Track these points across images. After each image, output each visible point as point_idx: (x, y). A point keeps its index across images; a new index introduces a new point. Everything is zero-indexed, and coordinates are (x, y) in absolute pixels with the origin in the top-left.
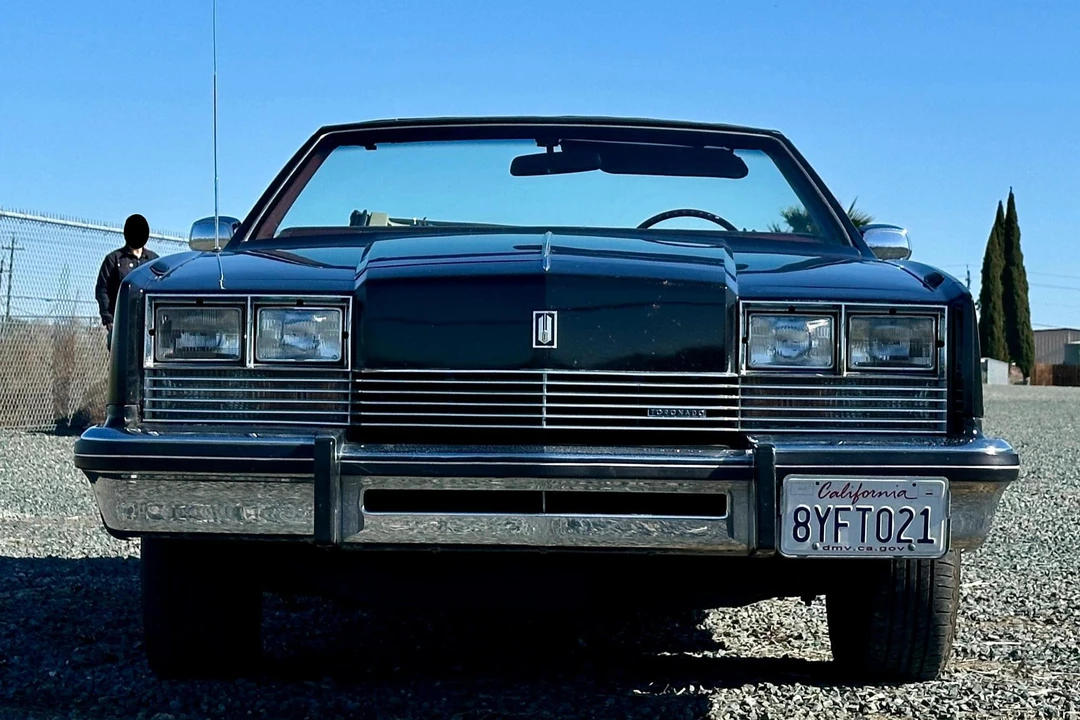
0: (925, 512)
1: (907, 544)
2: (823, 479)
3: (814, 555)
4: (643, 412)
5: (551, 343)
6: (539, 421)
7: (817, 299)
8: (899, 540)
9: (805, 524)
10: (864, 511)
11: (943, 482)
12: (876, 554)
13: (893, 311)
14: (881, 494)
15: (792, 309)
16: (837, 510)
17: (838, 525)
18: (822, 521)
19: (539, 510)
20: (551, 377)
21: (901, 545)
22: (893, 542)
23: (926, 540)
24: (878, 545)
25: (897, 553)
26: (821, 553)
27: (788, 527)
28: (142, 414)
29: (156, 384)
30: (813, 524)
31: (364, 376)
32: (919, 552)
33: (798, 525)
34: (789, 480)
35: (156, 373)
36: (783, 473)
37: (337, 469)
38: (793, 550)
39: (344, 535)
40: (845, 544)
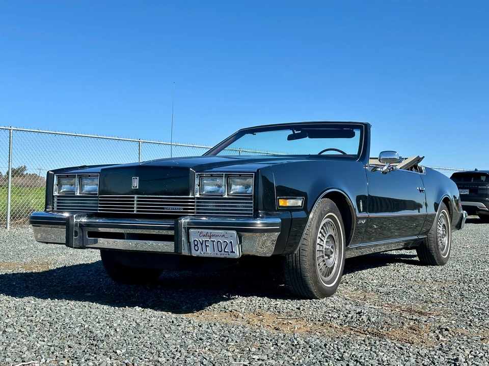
0: (231, 242)
1: (227, 253)
2: (200, 231)
3: (201, 255)
4: (163, 208)
5: (136, 187)
6: (133, 211)
7: (217, 172)
8: (225, 252)
9: (197, 245)
10: (213, 241)
11: (235, 232)
12: (219, 256)
13: (240, 175)
14: (217, 236)
15: (212, 175)
16: (205, 241)
17: (206, 246)
18: (202, 244)
19: (124, 239)
20: (138, 198)
21: (226, 253)
22: (223, 252)
23: (232, 252)
24: (219, 253)
25: (225, 256)
26: (203, 255)
27: (193, 246)
28: (53, 208)
29: (58, 200)
30: (199, 245)
31: (100, 197)
32: (232, 256)
33: (195, 245)
34: (191, 231)
35: (58, 196)
36: (189, 228)
37: (76, 225)
38: (195, 254)
39: (84, 245)
40: (210, 252)
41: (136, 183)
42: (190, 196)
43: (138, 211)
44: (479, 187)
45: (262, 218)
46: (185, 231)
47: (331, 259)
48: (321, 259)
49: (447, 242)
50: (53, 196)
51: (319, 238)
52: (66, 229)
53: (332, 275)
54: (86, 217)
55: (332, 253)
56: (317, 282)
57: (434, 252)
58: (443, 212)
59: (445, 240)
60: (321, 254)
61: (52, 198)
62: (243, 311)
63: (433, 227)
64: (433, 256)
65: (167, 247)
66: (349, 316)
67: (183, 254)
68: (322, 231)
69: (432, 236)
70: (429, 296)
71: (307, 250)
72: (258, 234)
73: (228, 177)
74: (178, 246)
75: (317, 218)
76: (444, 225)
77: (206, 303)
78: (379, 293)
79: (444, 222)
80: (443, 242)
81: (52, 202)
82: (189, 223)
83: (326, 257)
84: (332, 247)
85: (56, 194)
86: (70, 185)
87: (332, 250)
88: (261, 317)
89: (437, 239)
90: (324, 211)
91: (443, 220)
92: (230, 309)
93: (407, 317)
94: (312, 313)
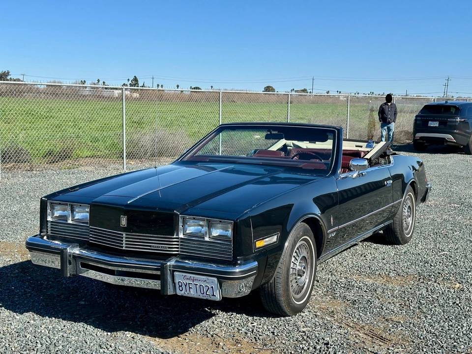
0: (212, 287)
2: (184, 274)
3: (185, 295)
4: (150, 246)
5: (125, 225)
6: (122, 247)
7: (200, 216)
8: (207, 294)
10: (196, 285)
11: (216, 279)
12: (201, 297)
13: (220, 221)
14: (199, 280)
15: (194, 218)
16: (189, 283)
17: (190, 288)
18: (186, 286)
20: (126, 235)
21: (208, 296)
22: (205, 294)
23: (213, 295)
24: (201, 295)
25: (207, 298)
26: (186, 295)
27: (177, 286)
28: (48, 232)
29: (52, 225)
30: (184, 286)
31: (91, 228)
32: (213, 298)
33: (180, 286)
34: (176, 273)
35: (52, 222)
36: (174, 271)
37: (70, 256)
38: (179, 293)
39: (78, 273)
40: (193, 293)
41: (124, 221)
42: (175, 236)
43: (126, 247)
44: (449, 120)
45: (240, 265)
46: (171, 273)
47: (303, 278)
48: (295, 281)
49: (411, 222)
50: (47, 221)
51: (294, 256)
52: (61, 257)
53: (303, 291)
54: (78, 248)
55: (304, 273)
56: (289, 303)
57: (399, 234)
58: (410, 195)
59: (410, 220)
60: (294, 277)
61: (46, 222)
62: (223, 335)
63: (399, 212)
64: (398, 238)
65: (154, 285)
66: (317, 348)
67: (169, 294)
68: (297, 251)
69: (397, 220)
70: (390, 310)
71: (281, 277)
72: (236, 281)
73: (209, 221)
74: (164, 285)
75: (291, 247)
76: (409, 206)
77: (190, 325)
78: (346, 301)
79: (410, 204)
80: (407, 222)
81: (46, 227)
82: (174, 266)
83: (299, 277)
84: (304, 268)
85: (49, 219)
86: (62, 210)
87: (304, 270)
88: (239, 345)
89: (402, 222)
90: (297, 238)
91: (409, 201)
92: (211, 333)
93: (369, 349)
94: (285, 342)
